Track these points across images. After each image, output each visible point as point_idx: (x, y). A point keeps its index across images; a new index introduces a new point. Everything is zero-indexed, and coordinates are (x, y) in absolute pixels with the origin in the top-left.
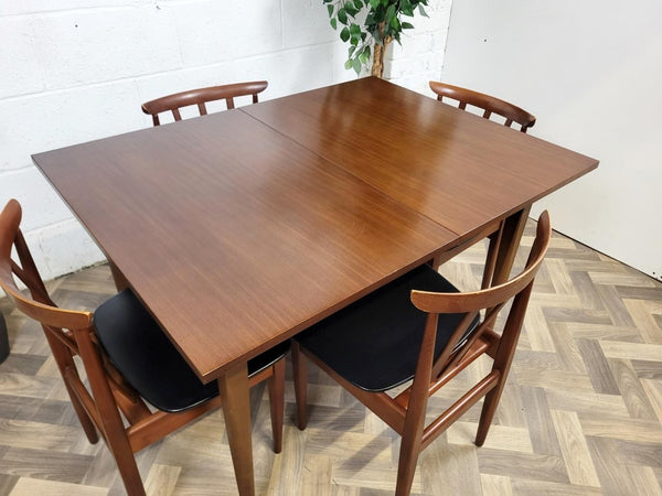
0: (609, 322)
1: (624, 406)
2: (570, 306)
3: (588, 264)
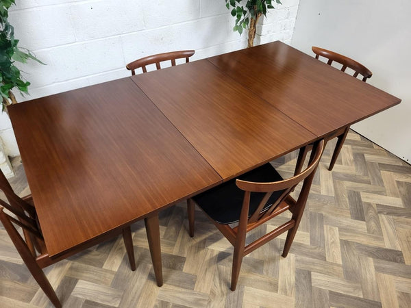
0: (369, 183)
1: (365, 227)
2: (348, 172)
3: (366, 150)
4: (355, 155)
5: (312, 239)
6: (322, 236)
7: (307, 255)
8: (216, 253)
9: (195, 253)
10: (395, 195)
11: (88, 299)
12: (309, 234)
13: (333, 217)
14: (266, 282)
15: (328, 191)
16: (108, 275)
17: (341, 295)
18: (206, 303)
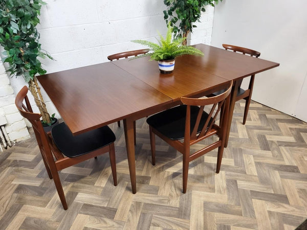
0: (271, 130)
1: (271, 154)
2: (257, 125)
3: (266, 112)
4: (260, 115)
5: (236, 162)
6: (242, 161)
7: (234, 172)
8: (171, 174)
9: (157, 174)
10: (289, 135)
11: (85, 203)
12: (233, 160)
13: (248, 150)
14: (207, 187)
15: (243, 135)
16: (98, 189)
17: (258, 192)
18: (167, 201)
